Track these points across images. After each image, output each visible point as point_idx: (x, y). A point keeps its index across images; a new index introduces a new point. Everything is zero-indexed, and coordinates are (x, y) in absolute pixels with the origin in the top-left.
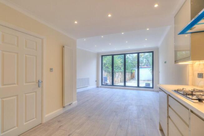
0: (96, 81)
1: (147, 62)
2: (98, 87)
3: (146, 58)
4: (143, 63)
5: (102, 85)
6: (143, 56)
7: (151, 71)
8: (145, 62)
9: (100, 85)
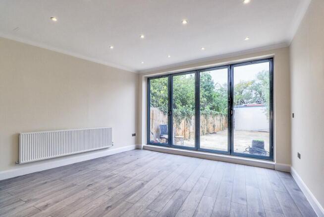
0: (134, 135)
1: (259, 95)
2: (138, 148)
3: (256, 90)
4: (251, 98)
5: (149, 143)
6: (250, 86)
7: (268, 112)
8: (254, 96)
9: (144, 143)
